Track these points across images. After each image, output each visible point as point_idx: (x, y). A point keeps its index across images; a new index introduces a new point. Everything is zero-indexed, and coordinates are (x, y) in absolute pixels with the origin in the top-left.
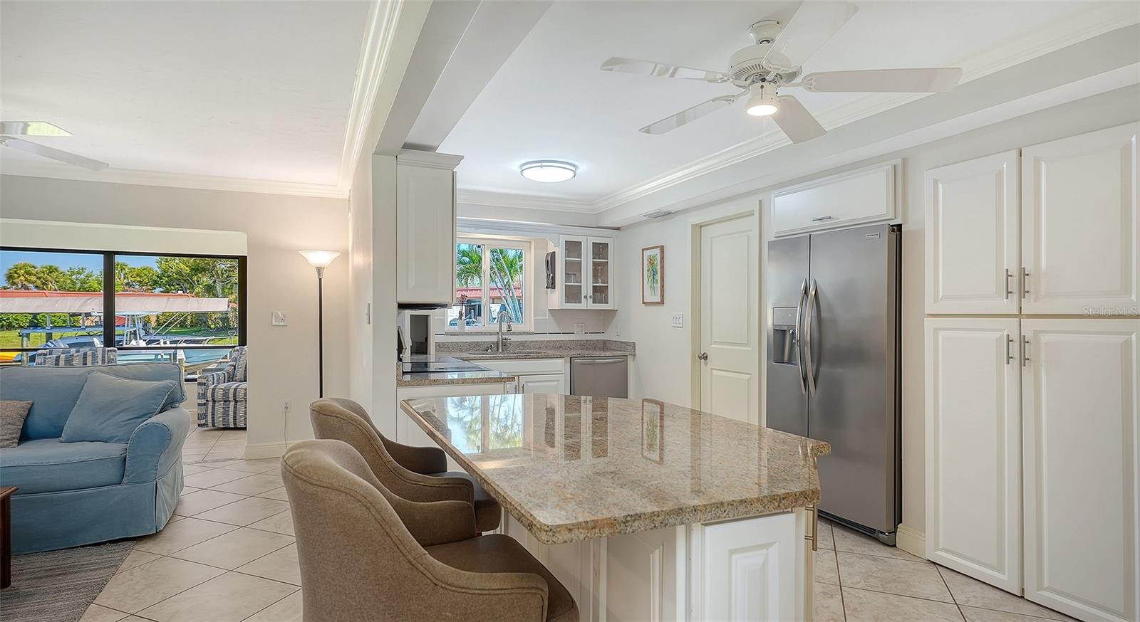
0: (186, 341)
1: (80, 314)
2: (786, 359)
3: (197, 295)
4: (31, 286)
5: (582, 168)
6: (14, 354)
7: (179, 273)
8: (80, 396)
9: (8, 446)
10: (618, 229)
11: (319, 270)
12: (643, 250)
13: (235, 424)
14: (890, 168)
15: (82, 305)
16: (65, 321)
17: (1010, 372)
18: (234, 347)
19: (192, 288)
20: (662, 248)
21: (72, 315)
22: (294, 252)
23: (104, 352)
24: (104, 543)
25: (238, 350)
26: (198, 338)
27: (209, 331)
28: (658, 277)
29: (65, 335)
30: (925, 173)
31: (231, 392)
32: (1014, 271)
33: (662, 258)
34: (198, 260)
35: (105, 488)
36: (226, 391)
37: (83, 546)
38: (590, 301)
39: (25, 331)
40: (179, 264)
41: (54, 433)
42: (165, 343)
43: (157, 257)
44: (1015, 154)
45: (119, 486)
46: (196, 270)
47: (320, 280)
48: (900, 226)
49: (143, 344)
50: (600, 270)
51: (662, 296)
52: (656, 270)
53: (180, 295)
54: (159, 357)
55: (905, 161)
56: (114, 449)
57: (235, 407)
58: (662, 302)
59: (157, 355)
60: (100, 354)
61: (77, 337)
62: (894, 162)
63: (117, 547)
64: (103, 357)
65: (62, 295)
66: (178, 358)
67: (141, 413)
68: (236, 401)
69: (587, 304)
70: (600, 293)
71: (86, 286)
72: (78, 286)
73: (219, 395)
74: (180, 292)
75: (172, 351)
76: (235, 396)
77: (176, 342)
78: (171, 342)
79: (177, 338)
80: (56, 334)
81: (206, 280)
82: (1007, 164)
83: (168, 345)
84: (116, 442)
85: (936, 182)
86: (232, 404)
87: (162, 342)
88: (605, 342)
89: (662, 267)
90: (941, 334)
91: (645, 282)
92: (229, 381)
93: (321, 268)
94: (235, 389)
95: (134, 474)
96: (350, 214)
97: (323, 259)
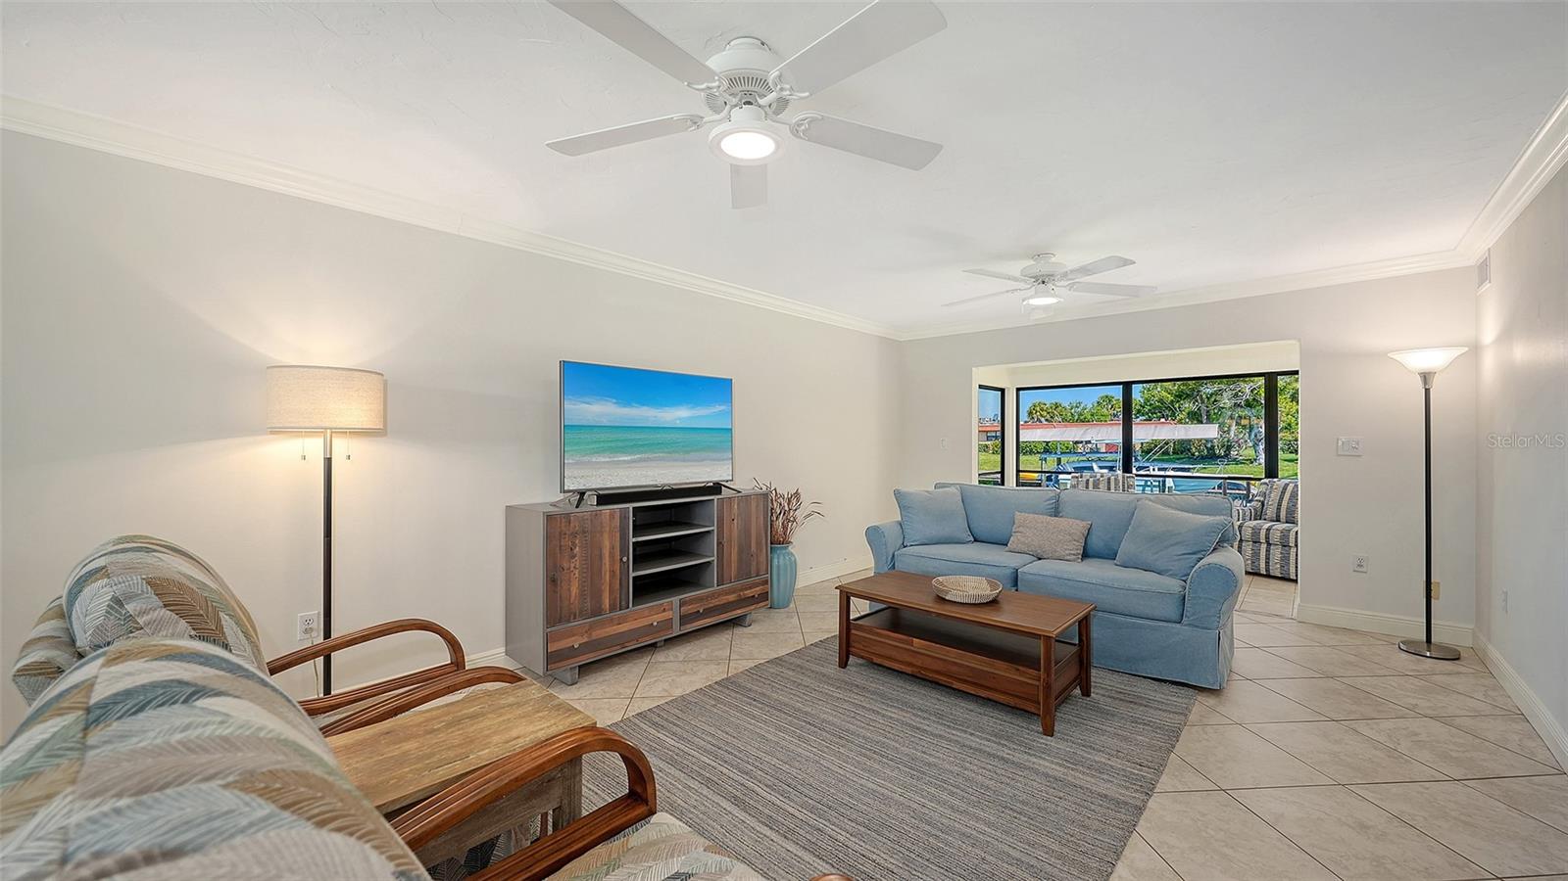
0: (1173, 469)
1: (1082, 442)
3: (1180, 422)
4: (1043, 419)
6: (1036, 475)
7: (1161, 401)
8: (1132, 522)
9: (1074, 560)
11: (1426, 377)
13: (1267, 570)
15: (1083, 434)
16: (1067, 448)
18: (1260, 479)
19: (1173, 414)
21: (1077, 443)
22: (1380, 356)
23: (1123, 477)
24: (1165, 681)
25: (1265, 483)
26: (1186, 466)
27: (1193, 460)
29: (1072, 459)
31: (1263, 533)
35: (1165, 624)
36: (1256, 531)
37: (1145, 677)
39: (1044, 456)
41: (1110, 555)
42: (1154, 470)
43: (1141, 385)
45: (1178, 626)
46: (1180, 396)
47: (1427, 391)
53: (1163, 423)
54: (1149, 483)
56: (1173, 585)
57: (1268, 551)
59: (1146, 481)
60: (1120, 478)
61: (1079, 462)
63: (1178, 691)
64: (1123, 482)
65: (1066, 426)
66: (1167, 486)
67: (1195, 550)
68: (1269, 544)
71: (1082, 418)
72: (1076, 418)
73: (1275, 537)
74: (1163, 420)
75: (1161, 479)
76: (1267, 538)
77: (1165, 469)
78: (1159, 469)
79: (1165, 466)
80: (1064, 459)
81: (1188, 406)
83: (1157, 473)
84: (1171, 576)
86: (1264, 547)
87: (1151, 468)
92: (1255, 519)
93: (1429, 373)
94: (1268, 530)
95: (1195, 617)
96: (1487, 285)
97: (1433, 359)
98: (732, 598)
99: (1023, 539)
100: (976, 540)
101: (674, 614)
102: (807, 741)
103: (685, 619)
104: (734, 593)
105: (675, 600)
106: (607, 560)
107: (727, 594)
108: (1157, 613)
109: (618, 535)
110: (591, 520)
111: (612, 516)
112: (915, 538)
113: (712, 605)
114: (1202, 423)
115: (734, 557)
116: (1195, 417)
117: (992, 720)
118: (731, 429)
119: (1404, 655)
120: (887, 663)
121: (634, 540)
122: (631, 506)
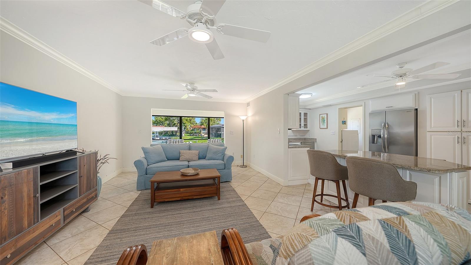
0: (168, 138)
2: (375, 143)
3: (165, 126)
5: (314, 94)
7: (160, 121)
8: (208, 150)
9: (197, 161)
10: (310, 109)
11: (243, 121)
12: (320, 115)
14: (414, 94)
17: (458, 147)
20: (327, 114)
22: (236, 116)
28: (326, 121)
30: (427, 96)
32: (459, 120)
33: (327, 117)
34: (166, 117)
38: (303, 128)
40: (159, 118)
41: (204, 158)
44: (460, 91)
45: (225, 170)
47: (243, 123)
48: (417, 109)
49: (159, 139)
50: (306, 120)
51: (327, 126)
52: (324, 120)
54: (163, 142)
55: (418, 93)
58: (327, 128)
62: (415, 93)
69: (303, 129)
70: (306, 126)
74: (160, 126)
82: (457, 94)
85: (431, 98)
88: (305, 138)
89: (327, 119)
90: (433, 137)
91: (321, 122)
96: (249, 107)
97: (244, 118)
98: (85, 200)
99: (184, 157)
100: (168, 160)
101: (60, 217)
102: (172, 230)
103: (65, 218)
104: (86, 198)
105: (61, 209)
106: (26, 199)
107: (83, 199)
108: (221, 168)
109: (32, 183)
110: (16, 178)
111: (28, 173)
112: (152, 162)
113: (77, 207)
114: (170, 127)
115: (85, 182)
116: (169, 125)
117: (206, 202)
118: (77, 125)
119: (241, 168)
120: (171, 200)
121: (41, 184)
122: (38, 166)
